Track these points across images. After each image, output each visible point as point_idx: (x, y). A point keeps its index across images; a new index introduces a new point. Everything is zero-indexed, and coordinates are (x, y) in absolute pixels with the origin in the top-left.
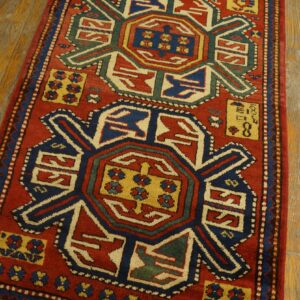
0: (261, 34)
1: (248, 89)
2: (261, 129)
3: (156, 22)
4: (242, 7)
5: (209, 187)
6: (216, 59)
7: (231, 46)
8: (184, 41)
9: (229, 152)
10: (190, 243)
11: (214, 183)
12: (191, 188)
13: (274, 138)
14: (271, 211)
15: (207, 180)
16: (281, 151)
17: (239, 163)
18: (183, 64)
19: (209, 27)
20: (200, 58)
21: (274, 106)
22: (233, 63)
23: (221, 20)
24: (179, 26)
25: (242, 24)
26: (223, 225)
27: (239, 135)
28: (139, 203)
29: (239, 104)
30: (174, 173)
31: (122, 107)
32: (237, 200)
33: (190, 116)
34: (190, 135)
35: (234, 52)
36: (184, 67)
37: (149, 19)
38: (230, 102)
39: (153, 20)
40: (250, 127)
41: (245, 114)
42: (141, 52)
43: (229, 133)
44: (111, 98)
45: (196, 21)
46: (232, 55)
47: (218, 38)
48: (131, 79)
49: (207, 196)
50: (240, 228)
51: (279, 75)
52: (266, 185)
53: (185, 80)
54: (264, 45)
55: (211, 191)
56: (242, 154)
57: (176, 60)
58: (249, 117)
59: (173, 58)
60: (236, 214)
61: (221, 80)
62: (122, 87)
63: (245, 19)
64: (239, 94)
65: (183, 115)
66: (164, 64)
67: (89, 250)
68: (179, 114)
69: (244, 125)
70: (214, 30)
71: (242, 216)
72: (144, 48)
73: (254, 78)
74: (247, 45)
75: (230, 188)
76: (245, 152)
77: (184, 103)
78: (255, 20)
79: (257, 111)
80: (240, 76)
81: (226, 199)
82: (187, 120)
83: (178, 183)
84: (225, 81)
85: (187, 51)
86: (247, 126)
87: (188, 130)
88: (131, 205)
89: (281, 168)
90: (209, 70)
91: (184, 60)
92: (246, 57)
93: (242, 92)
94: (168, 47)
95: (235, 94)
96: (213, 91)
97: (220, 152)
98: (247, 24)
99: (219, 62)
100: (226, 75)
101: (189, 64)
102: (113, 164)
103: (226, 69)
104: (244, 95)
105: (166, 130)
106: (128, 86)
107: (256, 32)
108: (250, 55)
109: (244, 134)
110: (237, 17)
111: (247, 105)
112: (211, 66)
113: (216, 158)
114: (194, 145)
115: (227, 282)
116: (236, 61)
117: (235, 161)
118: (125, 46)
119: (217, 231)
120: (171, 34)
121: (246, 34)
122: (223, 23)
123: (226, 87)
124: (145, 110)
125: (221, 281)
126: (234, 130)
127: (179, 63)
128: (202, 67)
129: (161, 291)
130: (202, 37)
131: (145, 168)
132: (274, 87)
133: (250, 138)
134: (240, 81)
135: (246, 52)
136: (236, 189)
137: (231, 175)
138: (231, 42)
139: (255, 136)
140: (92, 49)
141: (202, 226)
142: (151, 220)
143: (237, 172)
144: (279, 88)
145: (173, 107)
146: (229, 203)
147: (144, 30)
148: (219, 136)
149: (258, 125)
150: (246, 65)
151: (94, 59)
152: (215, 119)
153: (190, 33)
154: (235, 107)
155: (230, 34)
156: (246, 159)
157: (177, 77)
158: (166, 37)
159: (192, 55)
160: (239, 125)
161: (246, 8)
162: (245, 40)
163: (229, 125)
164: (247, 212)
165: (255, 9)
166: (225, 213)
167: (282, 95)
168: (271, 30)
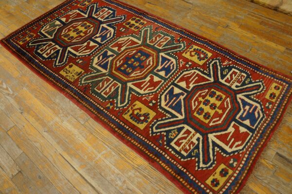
0: (108, 109)
1: (83, 82)
2: (62, 76)
3: (149, 64)
4: (133, 111)
5: (59, 48)
6: (108, 77)
7: (110, 89)
8: (129, 70)
9: (64, 60)
10: (49, 36)
11: (59, 50)
12: (64, 43)
13: (54, 79)
14: (33, 62)
15: (61, 49)
16: (47, 78)
17: (58, 61)
18: (116, 64)
19: (129, 85)
20: (114, 72)
21: (66, 88)
22: (101, 83)
23: (130, 93)
24: (140, 72)
25: (121, 103)
26: (44, 47)
27: (67, 67)
28: (73, 29)
29: (79, 74)
30: (74, 41)
31: (112, 36)
32: (47, 54)
33: (89, 55)
34: (82, 51)
35: (106, 88)
36: (114, 63)
37: (153, 62)
38: (83, 71)
39: (151, 63)
40: (67, 73)
41: (73, 74)
42: (134, 52)
43: (71, 64)
44: (118, 34)
45: (138, 81)
46: (105, 86)
47: (120, 85)
48: (122, 43)
49: (57, 46)
50: (39, 51)
51: (78, 101)
52: (42, 65)
53: (107, 60)
54: (100, 105)
55: (57, 48)
56: (60, 64)
57: (120, 62)
58: (71, 75)
59: (122, 61)
60: (43, 52)
61: (96, 73)
62: (121, 39)
63: (123, 107)
64: (83, 77)
65: (92, 53)
66: (121, 57)
67: (71, 15)
68: (94, 51)
69: (69, 71)
70: (126, 86)
71: (41, 53)
72: (136, 54)
73: (86, 89)
74: (106, 97)
75: (53, 54)
76: (59, 65)
77: (96, 55)
78: (119, 111)
79: (70, 80)
80: (92, 83)
81: (51, 51)
82: (89, 53)
83: (69, 41)
84: (93, 75)
85: (122, 68)
86: (68, 72)
87: (84, 52)
88: (74, 28)
89: (42, 74)
90: (104, 71)
91: (118, 65)
92: (99, 92)
93: (83, 79)
94: (130, 62)
95: (85, 76)
96: (93, 67)
97: (67, 57)
98: (119, 105)
99: (106, 77)
100: (96, 77)
101: (114, 66)
102: (92, 27)
103: (99, 79)
104: (82, 79)
105: (90, 45)
106: (119, 41)
107: (111, 107)
108: (99, 95)
109: (66, 69)
110: (128, 103)
111: (76, 77)
112: (106, 73)
113: (66, 55)
114: (77, 51)
115: (30, 40)
116: (101, 86)
117: (59, 60)
118: (142, 47)
119: (44, 45)
120: (137, 67)
121: (113, 101)
122: (127, 93)
123: (91, 73)
124: (104, 42)
125: (32, 39)
126: (71, 66)
127: (118, 62)
128: (108, 70)
129: (45, 25)
130: (126, 79)
131: (82, 34)
132: (75, 94)
133: (62, 71)
134: (89, 81)
135: (102, 94)
136: (50, 56)
137: (56, 57)
138: (113, 90)
139: (62, 73)
140: (148, 36)
141: (50, 41)
142: (65, 30)
143: (55, 59)
144: (72, 96)
145: (98, 51)
146: (49, 51)
147: (147, 58)
148: (73, 60)
149: (64, 76)
150: (95, 89)
151: (142, 35)
152: (80, 62)
153: (132, 75)
154: (79, 72)
155: (118, 92)
156: (57, 64)
157: (111, 59)
158: (137, 64)
159: (118, 69)
160: (71, 69)
161: (131, 112)
162: (109, 97)
163: (74, 65)
164: (41, 55)
165: (127, 117)
166: (47, 48)
167: (68, 95)
168: (106, 116)
